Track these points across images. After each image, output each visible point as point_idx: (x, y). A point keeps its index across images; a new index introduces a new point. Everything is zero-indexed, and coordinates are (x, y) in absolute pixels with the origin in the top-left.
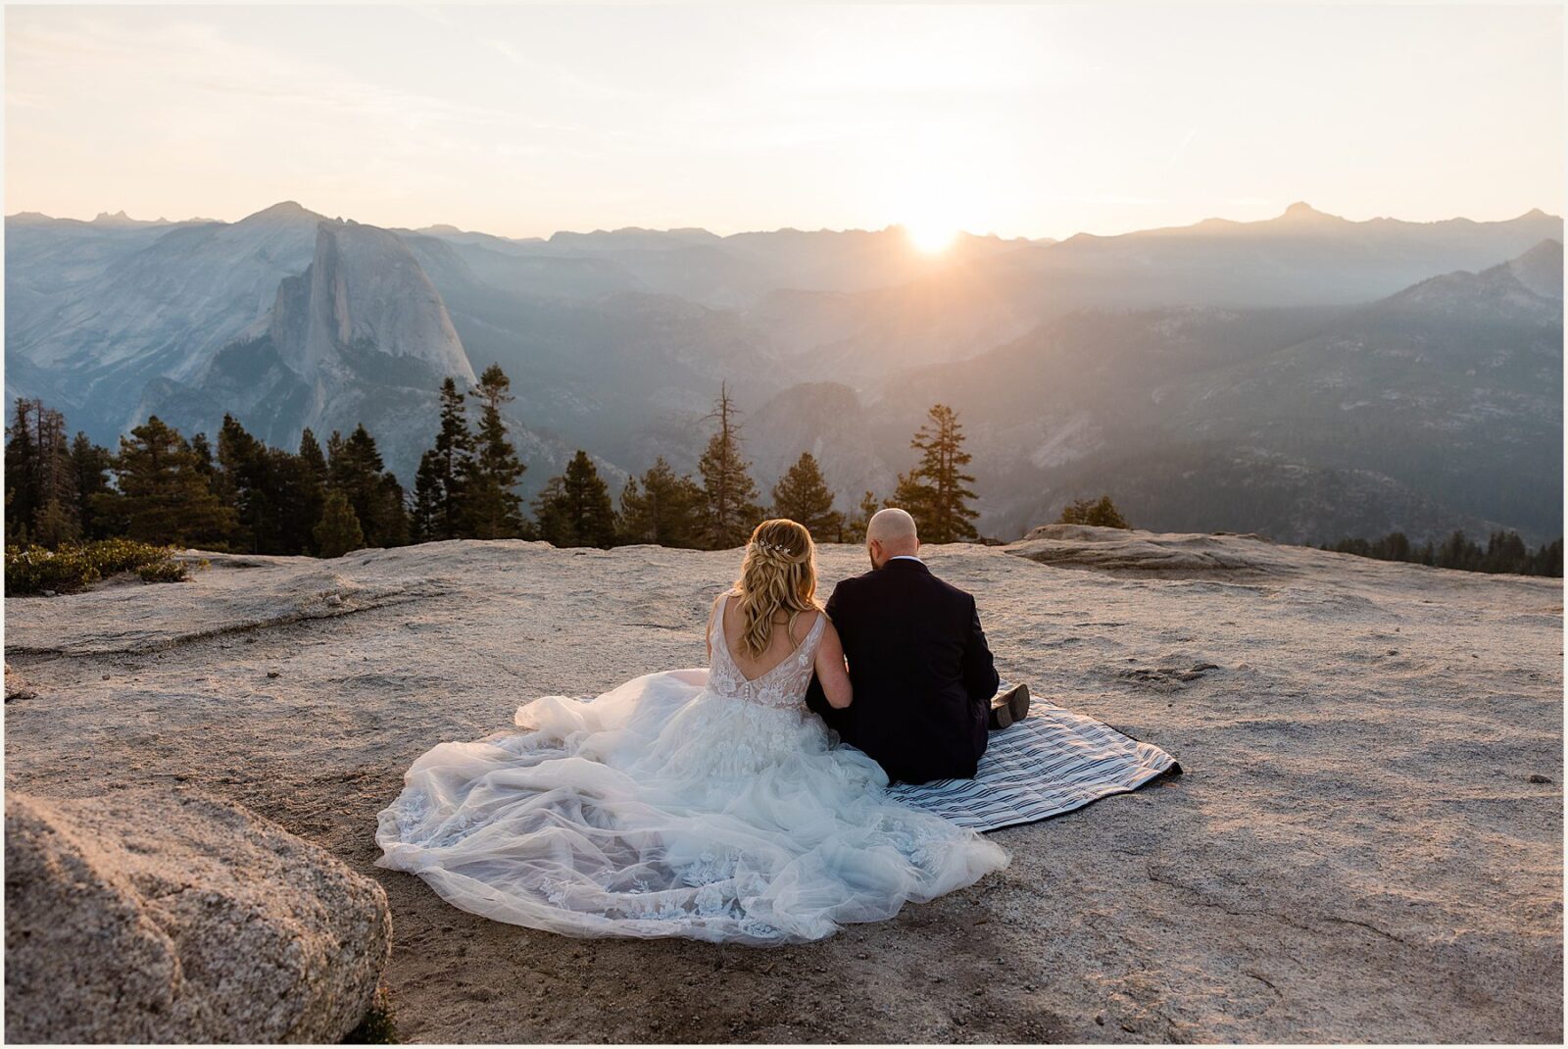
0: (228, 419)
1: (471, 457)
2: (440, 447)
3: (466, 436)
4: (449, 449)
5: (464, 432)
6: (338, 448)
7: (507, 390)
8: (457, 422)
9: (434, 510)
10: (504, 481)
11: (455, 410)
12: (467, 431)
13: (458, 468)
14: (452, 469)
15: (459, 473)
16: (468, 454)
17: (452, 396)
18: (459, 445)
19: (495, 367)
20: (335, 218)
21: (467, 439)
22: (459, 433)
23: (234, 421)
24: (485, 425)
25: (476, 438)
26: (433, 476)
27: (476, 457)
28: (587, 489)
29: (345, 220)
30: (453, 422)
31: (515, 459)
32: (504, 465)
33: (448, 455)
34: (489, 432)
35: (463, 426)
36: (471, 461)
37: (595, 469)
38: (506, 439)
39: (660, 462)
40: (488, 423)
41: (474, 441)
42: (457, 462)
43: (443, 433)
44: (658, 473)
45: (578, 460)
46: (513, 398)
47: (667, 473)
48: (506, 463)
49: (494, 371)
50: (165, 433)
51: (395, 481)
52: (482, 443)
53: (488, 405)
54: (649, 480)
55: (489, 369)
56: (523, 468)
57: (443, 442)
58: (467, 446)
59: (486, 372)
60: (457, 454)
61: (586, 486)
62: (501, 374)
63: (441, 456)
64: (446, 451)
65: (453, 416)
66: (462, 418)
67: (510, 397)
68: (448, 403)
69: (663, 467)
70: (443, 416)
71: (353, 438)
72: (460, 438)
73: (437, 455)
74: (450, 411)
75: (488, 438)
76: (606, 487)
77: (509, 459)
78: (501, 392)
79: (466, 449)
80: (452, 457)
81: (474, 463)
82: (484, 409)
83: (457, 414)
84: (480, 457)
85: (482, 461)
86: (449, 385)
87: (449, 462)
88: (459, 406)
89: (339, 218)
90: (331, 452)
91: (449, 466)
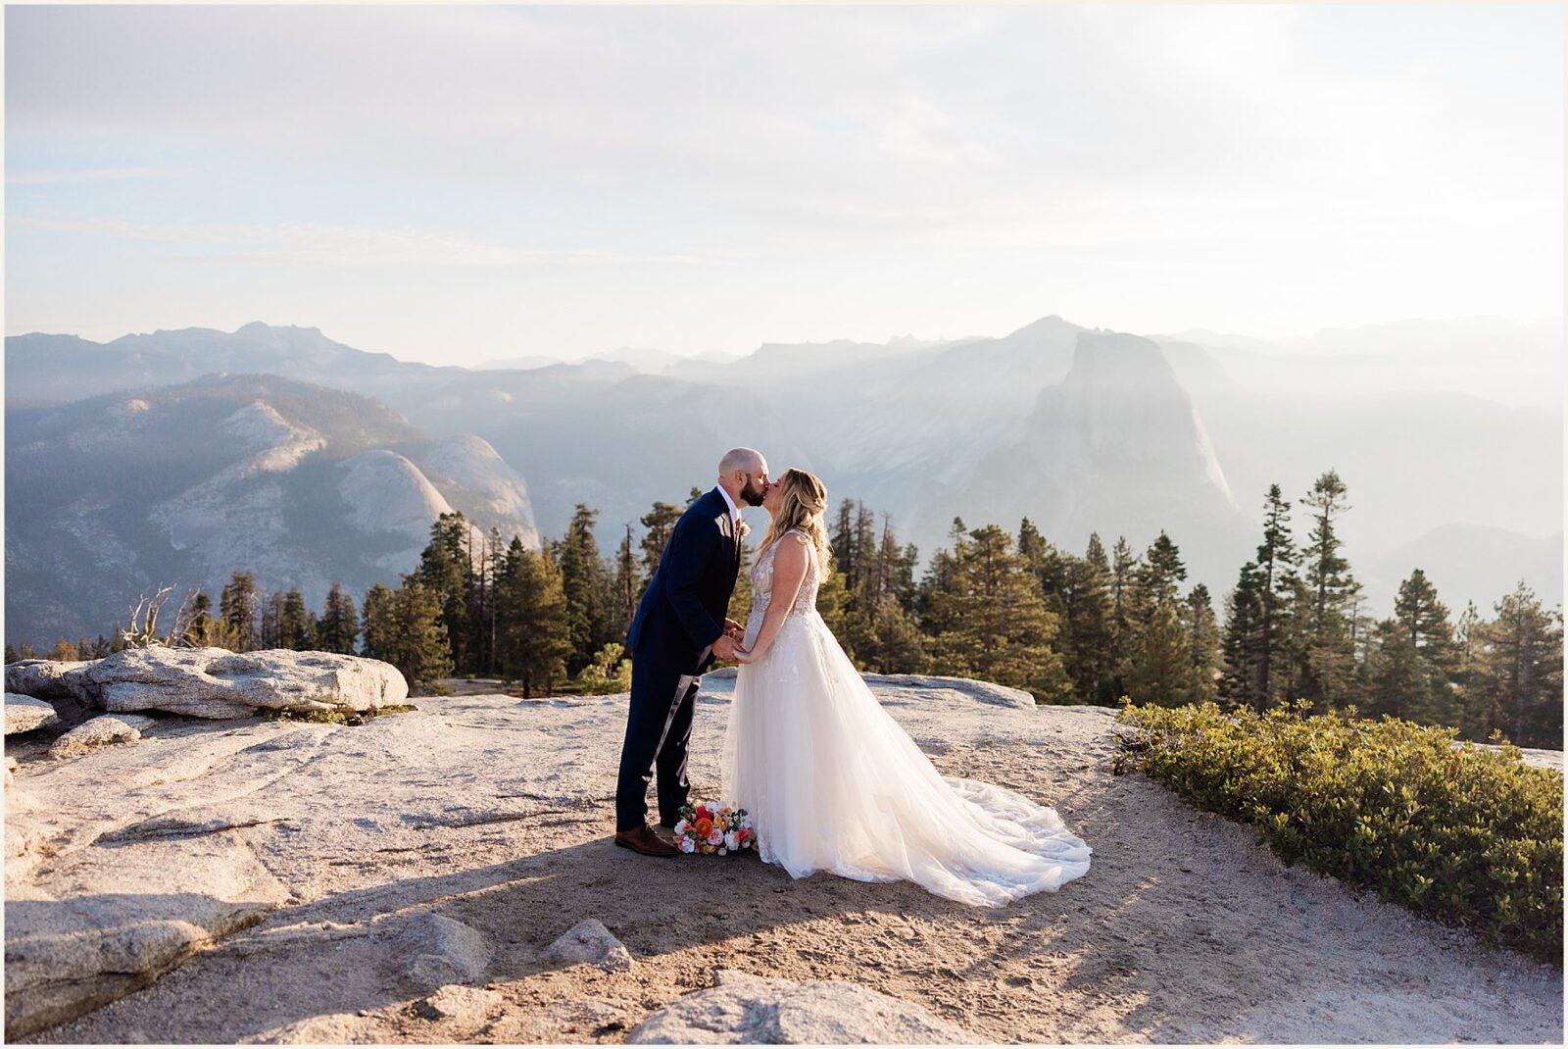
0: (1025, 521)
1: (1295, 572)
2: (1261, 560)
3: (1291, 548)
4: (1271, 562)
5: (1288, 544)
6: (1123, 554)
7: (1344, 498)
8: (1281, 533)
9: (1253, 628)
10: (1334, 598)
11: (1280, 519)
12: (1291, 543)
13: (1281, 583)
14: (1273, 584)
15: (1280, 588)
16: (1293, 568)
17: (1277, 503)
18: (1282, 557)
19: (1332, 473)
20: (1092, 327)
21: (1292, 552)
22: (1283, 543)
23: (1030, 524)
24: (1316, 536)
25: (1304, 550)
26: (1254, 590)
27: (1302, 573)
28: (1423, 613)
29: (1102, 330)
30: (1276, 532)
31: (1350, 576)
32: (1335, 583)
33: (1269, 568)
34: (1321, 544)
35: (1288, 536)
36: (1295, 576)
37: (1435, 592)
38: (1338, 553)
39: (1522, 587)
40: (1320, 535)
41: (1302, 553)
42: (1279, 576)
43: (1265, 544)
44: (1517, 600)
45: (1414, 580)
46: (1350, 508)
47: (1531, 601)
48: (1338, 580)
49: (1330, 477)
50: (1000, 535)
51: (1206, 594)
52: (1311, 556)
53: (1320, 515)
54: (1504, 608)
55: (1324, 476)
56: (1359, 587)
57: (1265, 554)
58: (1291, 559)
59: (1320, 478)
60: (1279, 568)
61: (1424, 610)
62: (1337, 480)
63: (1262, 569)
64: (1267, 563)
65: (1278, 526)
66: (1286, 528)
67: (1347, 507)
68: (1273, 512)
69: (1524, 593)
70: (1266, 525)
71: (1156, 545)
72: (1283, 549)
73: (1256, 567)
74: (1274, 520)
75: (1318, 551)
76: (1448, 613)
77: (1342, 576)
78: (1338, 499)
79: (1290, 562)
80: (1273, 570)
81: (1298, 579)
82: (1316, 519)
83: (1280, 523)
84: (1308, 572)
85: (1309, 577)
86: (1275, 492)
87: (1270, 577)
88: (1285, 515)
89: (1097, 329)
90: (1117, 558)
91: (1269, 580)
